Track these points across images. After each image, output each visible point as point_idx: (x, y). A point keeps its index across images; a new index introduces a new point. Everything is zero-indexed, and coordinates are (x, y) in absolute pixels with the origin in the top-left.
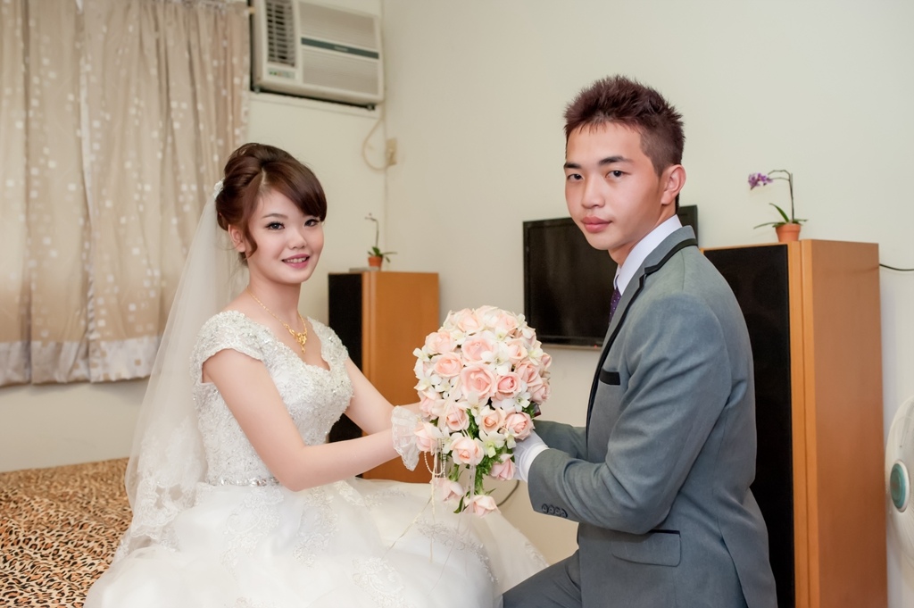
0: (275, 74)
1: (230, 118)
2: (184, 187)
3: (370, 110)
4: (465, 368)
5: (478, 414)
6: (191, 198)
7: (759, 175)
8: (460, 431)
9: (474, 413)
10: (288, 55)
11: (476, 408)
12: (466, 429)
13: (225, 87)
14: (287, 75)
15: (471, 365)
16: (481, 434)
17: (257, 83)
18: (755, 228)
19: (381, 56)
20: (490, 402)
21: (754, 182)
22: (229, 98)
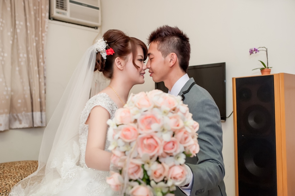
4: (140, 136)
5: (149, 167)
7: (255, 49)
8: (136, 181)
9: (146, 167)
11: (148, 163)
12: (142, 177)
15: (145, 133)
16: (152, 183)
18: (253, 70)
20: (158, 160)
21: (251, 52)
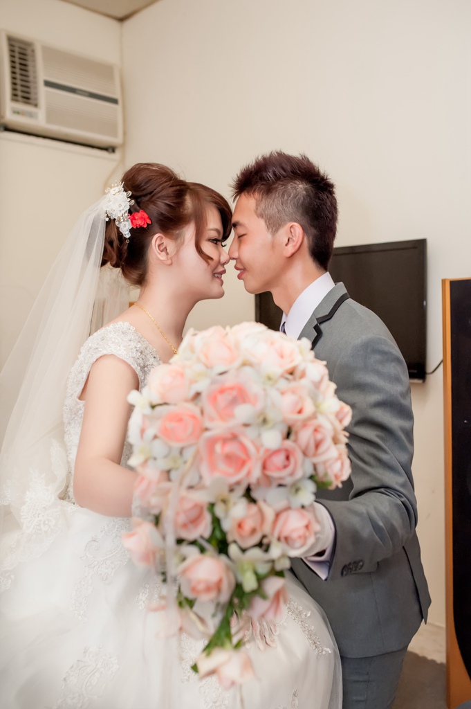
4: (207, 434)
5: (227, 512)
8: (194, 543)
9: (219, 511)
11: (224, 501)
12: (207, 534)
15: (218, 427)
16: (233, 549)
20: (248, 492)
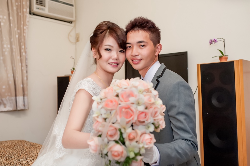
0: (38, 9)
1: (22, 23)
2: (5, 46)
3: (70, 23)
6: (8, 50)
7: (214, 39)
10: (43, 3)
13: (20, 12)
14: (43, 10)
17: (32, 11)
18: (212, 58)
19: (74, 6)
21: (211, 42)
22: (22, 16)
